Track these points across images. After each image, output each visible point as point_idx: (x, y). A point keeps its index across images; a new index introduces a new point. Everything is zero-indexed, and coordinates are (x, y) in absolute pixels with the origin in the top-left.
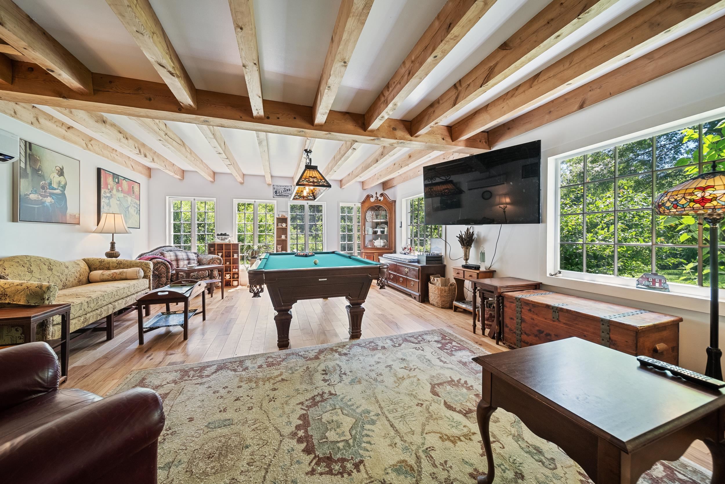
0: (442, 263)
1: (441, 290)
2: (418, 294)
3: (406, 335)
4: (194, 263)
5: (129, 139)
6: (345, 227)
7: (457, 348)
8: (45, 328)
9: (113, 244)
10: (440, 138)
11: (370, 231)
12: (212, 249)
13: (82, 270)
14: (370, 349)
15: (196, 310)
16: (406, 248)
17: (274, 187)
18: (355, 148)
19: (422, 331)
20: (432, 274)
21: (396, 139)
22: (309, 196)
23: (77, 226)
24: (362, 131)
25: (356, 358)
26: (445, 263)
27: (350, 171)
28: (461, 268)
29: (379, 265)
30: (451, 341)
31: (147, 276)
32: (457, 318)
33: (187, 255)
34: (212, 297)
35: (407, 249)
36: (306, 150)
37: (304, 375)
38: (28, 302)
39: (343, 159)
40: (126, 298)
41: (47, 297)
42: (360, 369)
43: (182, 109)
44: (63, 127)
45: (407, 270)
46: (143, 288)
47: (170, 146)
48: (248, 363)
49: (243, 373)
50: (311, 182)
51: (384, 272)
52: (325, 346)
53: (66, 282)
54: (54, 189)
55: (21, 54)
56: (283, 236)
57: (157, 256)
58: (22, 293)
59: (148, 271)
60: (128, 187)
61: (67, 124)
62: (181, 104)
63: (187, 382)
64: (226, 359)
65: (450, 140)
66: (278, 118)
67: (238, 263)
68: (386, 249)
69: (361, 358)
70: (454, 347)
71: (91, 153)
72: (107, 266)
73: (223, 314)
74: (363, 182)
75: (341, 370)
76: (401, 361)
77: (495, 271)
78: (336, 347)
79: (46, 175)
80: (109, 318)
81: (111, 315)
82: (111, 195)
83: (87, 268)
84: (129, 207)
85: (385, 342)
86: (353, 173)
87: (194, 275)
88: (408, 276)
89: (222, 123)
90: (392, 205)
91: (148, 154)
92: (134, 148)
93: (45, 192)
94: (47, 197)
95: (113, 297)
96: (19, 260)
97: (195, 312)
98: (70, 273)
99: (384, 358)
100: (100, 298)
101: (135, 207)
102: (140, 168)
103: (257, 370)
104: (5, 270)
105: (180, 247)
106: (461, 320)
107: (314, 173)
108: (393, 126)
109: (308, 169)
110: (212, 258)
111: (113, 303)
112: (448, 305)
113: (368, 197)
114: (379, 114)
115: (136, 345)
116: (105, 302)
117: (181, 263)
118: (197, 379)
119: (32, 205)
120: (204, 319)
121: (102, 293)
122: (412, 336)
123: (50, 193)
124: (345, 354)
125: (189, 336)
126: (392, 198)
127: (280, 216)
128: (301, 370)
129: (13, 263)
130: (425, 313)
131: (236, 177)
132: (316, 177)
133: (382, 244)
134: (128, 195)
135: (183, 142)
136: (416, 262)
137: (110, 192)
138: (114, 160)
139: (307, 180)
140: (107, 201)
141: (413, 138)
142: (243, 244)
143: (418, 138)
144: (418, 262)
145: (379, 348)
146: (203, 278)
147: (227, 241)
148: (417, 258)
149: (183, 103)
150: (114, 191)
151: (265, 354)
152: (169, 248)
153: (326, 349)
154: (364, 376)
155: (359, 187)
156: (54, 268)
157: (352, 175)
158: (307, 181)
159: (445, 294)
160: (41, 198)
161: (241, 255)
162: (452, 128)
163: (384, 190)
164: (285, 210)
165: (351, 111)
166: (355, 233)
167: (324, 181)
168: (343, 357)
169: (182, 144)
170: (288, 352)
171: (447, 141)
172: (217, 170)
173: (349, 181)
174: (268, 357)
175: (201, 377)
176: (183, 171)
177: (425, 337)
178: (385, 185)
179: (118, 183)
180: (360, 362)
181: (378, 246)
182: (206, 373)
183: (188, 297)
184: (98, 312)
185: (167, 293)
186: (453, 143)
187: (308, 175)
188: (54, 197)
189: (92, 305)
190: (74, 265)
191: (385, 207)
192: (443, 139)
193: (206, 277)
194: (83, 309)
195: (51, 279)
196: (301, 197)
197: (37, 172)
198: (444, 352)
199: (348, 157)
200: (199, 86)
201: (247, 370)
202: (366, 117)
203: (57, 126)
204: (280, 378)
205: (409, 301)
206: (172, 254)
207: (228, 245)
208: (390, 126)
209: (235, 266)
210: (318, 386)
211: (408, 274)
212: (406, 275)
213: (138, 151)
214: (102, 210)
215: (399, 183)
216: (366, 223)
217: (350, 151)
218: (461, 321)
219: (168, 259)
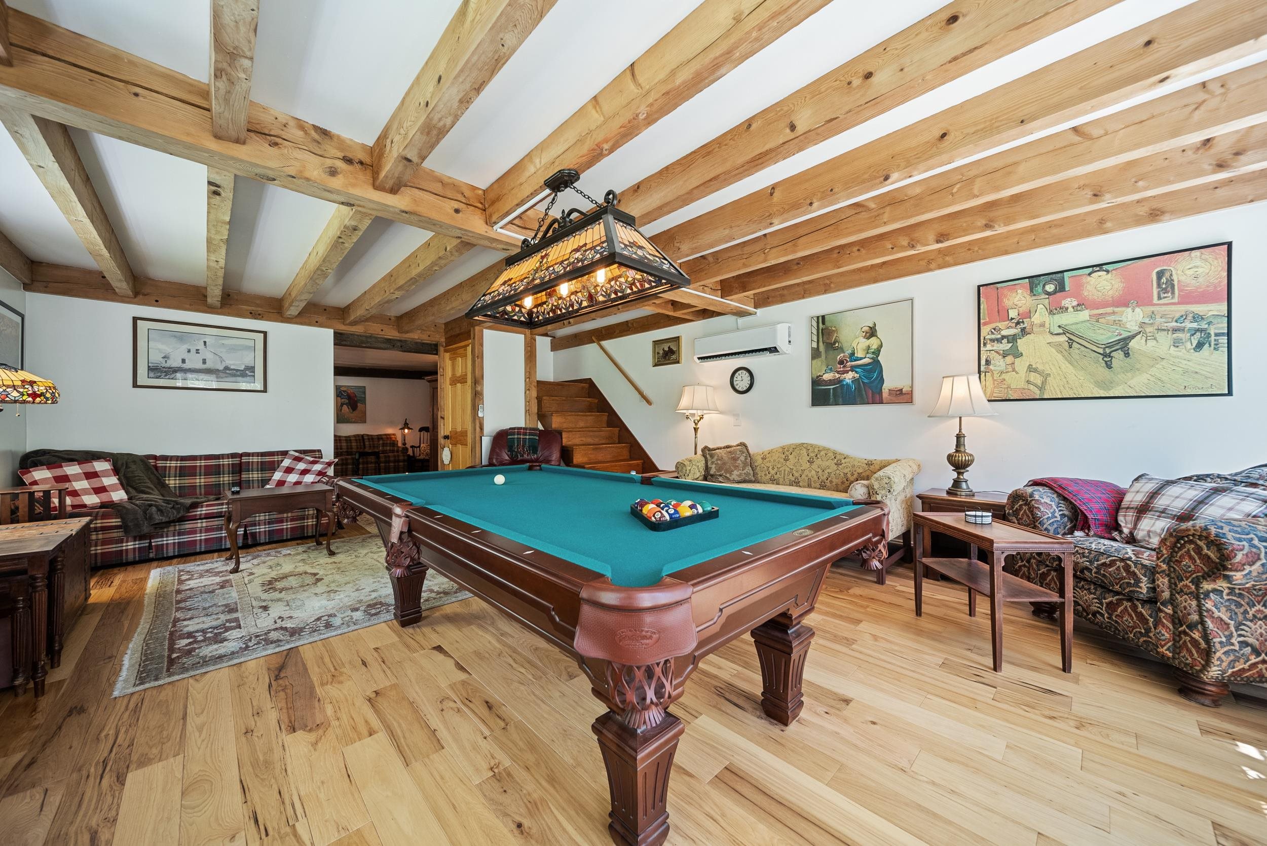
9: (959, 437)
23: (908, 405)
54: (858, 359)
60: (1120, 285)
79: (845, 346)
94: (847, 372)
119: (827, 386)
123: (852, 366)
156: (817, 461)
160: (837, 376)
179: (1058, 291)
188: (857, 370)
195: (806, 472)
197: (833, 346)
214: (983, 368)
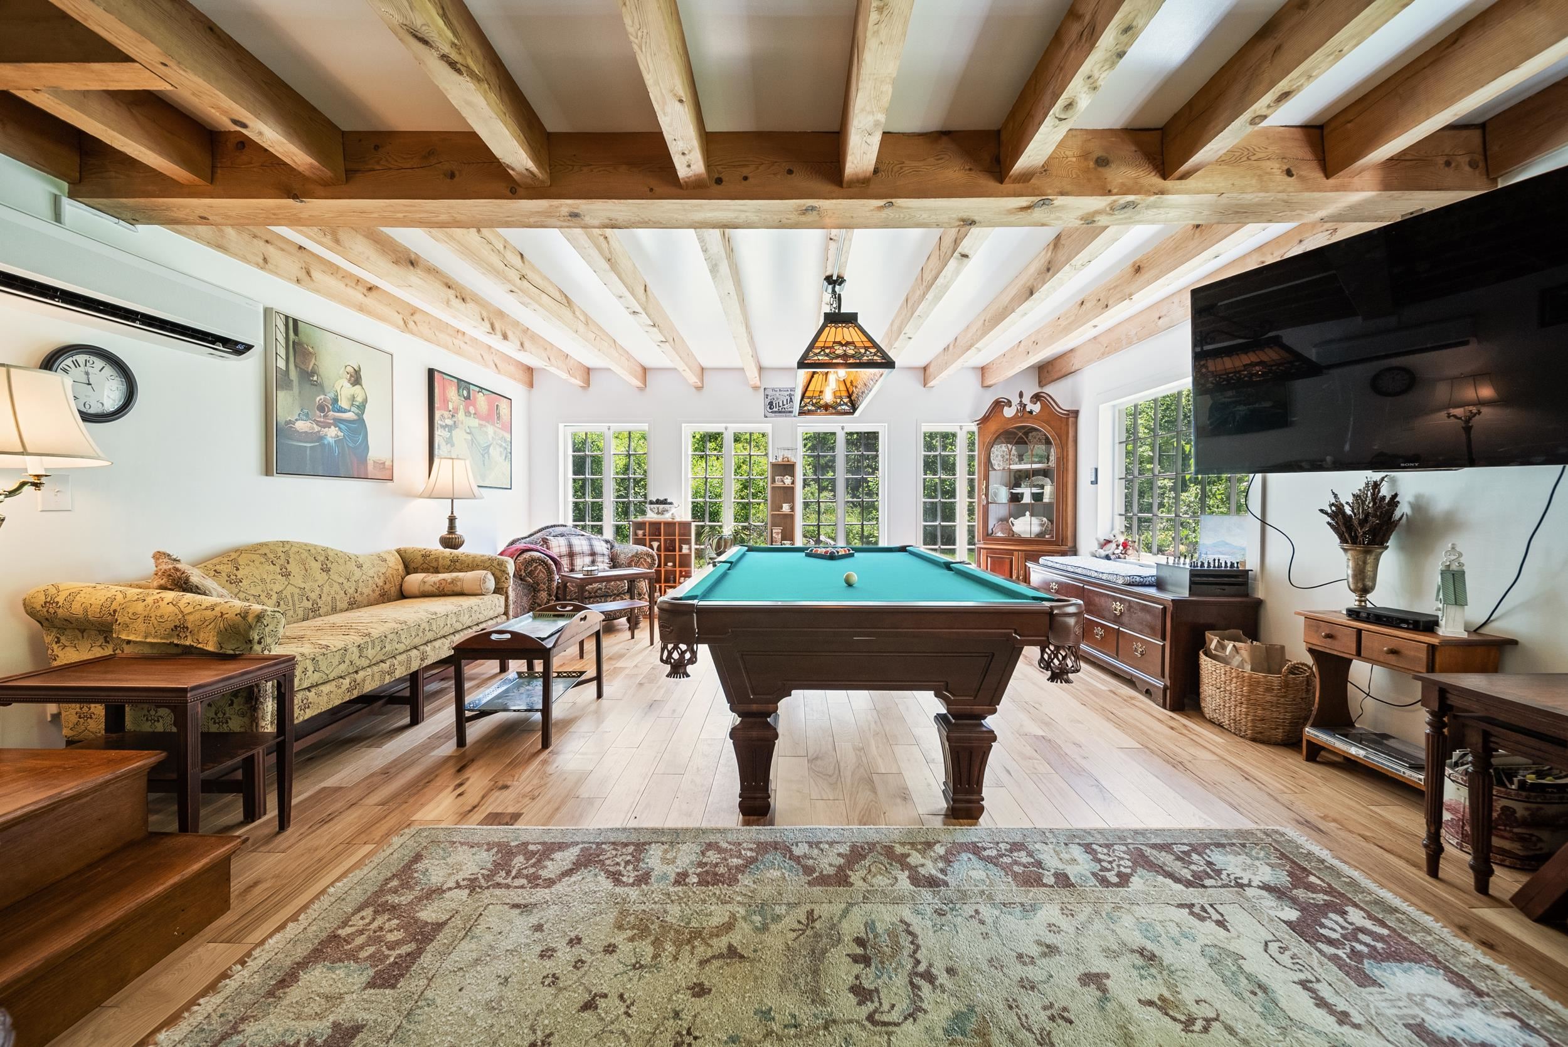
0: (1247, 595)
1: (1253, 685)
2: (1160, 684)
3: (1141, 839)
4: (603, 562)
5: (469, 300)
6: (935, 486)
7: (1379, 945)
8: (256, 704)
9: (452, 520)
10: (1277, 171)
11: (1003, 494)
12: (640, 532)
13: (390, 571)
14: (1015, 875)
15: (582, 673)
16: (1108, 542)
17: (767, 393)
18: (965, 252)
19: (1201, 831)
20: (1212, 627)
21: (1110, 193)
22: (840, 405)
23: (389, 484)
24: (992, 184)
25: (969, 910)
26: (1260, 594)
27: (949, 339)
28: (1345, 620)
29: (1047, 604)
30: (1338, 904)
31: (502, 588)
32: (1325, 790)
33: (591, 545)
34: (633, 637)
35: (1114, 545)
36: (829, 279)
37: (796, 945)
38: (221, 647)
39: (930, 296)
40: (452, 636)
41: (257, 638)
42: (985, 967)
43: (519, 189)
44: (359, 288)
45: (1118, 606)
46: (491, 614)
47: (537, 306)
48: (654, 858)
49: (634, 893)
50: (838, 356)
51: (1066, 628)
52: (870, 833)
53: (356, 595)
54: (341, 410)
55: (169, 88)
56: (784, 505)
57: (532, 546)
58: (210, 626)
59: (504, 579)
60: (486, 407)
61: (366, 281)
62: (511, 172)
63: (498, 892)
64: (607, 830)
65: (1318, 175)
66: (746, 178)
67: (689, 565)
68: (1049, 543)
69: (987, 912)
70: (1361, 936)
71: (415, 339)
72: (434, 564)
73: (641, 684)
74: (983, 368)
75: (918, 956)
76: (1140, 962)
77: (1513, 643)
78: (903, 844)
79: (326, 384)
80: (414, 678)
81: (417, 672)
82: (455, 422)
83: (401, 567)
84: (489, 446)
85: (1064, 856)
86: (958, 341)
87: (600, 589)
88: (1122, 625)
89: (613, 215)
90: (1067, 425)
91: (510, 334)
92: (480, 320)
93: (325, 416)
94: (328, 426)
95: (421, 634)
96: (267, 551)
97: (579, 677)
98: (364, 577)
99: (1072, 930)
100: (390, 637)
101: (501, 446)
102: (512, 369)
103: (671, 889)
104: (238, 569)
105: (584, 528)
106: (1347, 801)
107: (847, 333)
108: (1098, 153)
109: (831, 323)
110: (637, 553)
111: (422, 647)
112: (1279, 734)
113: (998, 405)
114: (1056, 97)
115: (449, 747)
116: (402, 645)
117: (579, 562)
118: (522, 887)
119: (301, 441)
120: (600, 695)
121: (396, 626)
122: (1165, 847)
123: (335, 419)
124: (932, 883)
125: (554, 740)
126: (1066, 405)
127: (780, 459)
128: (789, 921)
129: (254, 557)
130: (1192, 750)
131: (683, 373)
132: (853, 343)
133: (1036, 529)
134: (488, 422)
135: (566, 296)
136: (1150, 585)
137: (453, 416)
138: (459, 352)
139: (827, 351)
140: (446, 434)
141: (1169, 184)
142: (702, 523)
143: (1190, 183)
144: (1159, 584)
145: (1049, 879)
146: (618, 596)
147: (667, 517)
148: (1154, 572)
149: (513, 169)
150: (461, 415)
151: (704, 831)
152: (562, 529)
153: (872, 846)
154: (1000, 1008)
155: (973, 381)
156: (334, 567)
157: (954, 349)
158: (827, 355)
159: (1268, 698)
160: (316, 428)
161: (698, 547)
162: (1326, 131)
163: (1041, 384)
164: (789, 446)
165: (956, 125)
166: (961, 501)
167: (873, 350)
168: (923, 891)
169: (564, 301)
170: (762, 838)
171: (1302, 179)
172: (648, 363)
173: (946, 365)
174: (710, 846)
175: (534, 881)
176: (588, 370)
177: (1218, 857)
178: (1046, 371)
179: (468, 398)
180: (983, 929)
181: (1025, 532)
182: (551, 869)
183: (550, 649)
184: (385, 666)
185: (508, 636)
186: (1332, 181)
187: (831, 339)
188: (342, 426)
189: (370, 653)
190: (376, 562)
191: (1046, 430)
192: (1289, 173)
193: (624, 594)
194: (347, 662)
195: (326, 589)
196: (819, 408)
197: (309, 377)
198: (1320, 951)
199: (946, 287)
200: (553, 123)
201: (646, 884)
202: (1004, 136)
203: (346, 285)
204: (721, 944)
205: (1127, 700)
206: (562, 541)
207: (670, 525)
208: (1085, 156)
209: (685, 571)
210: (838, 1015)
211: (1125, 619)
212: (1114, 622)
213: (489, 326)
214: (436, 451)
215: (1090, 361)
216: (992, 473)
217: (952, 263)
218: (1350, 808)
219: (554, 552)
